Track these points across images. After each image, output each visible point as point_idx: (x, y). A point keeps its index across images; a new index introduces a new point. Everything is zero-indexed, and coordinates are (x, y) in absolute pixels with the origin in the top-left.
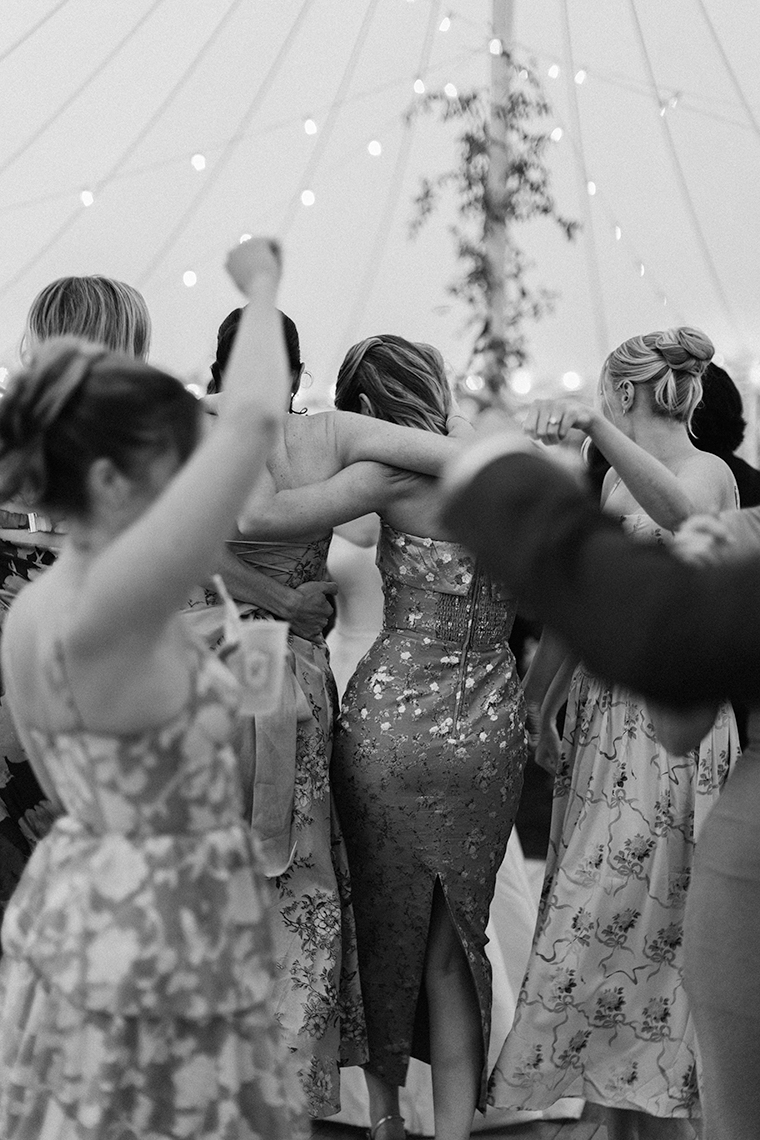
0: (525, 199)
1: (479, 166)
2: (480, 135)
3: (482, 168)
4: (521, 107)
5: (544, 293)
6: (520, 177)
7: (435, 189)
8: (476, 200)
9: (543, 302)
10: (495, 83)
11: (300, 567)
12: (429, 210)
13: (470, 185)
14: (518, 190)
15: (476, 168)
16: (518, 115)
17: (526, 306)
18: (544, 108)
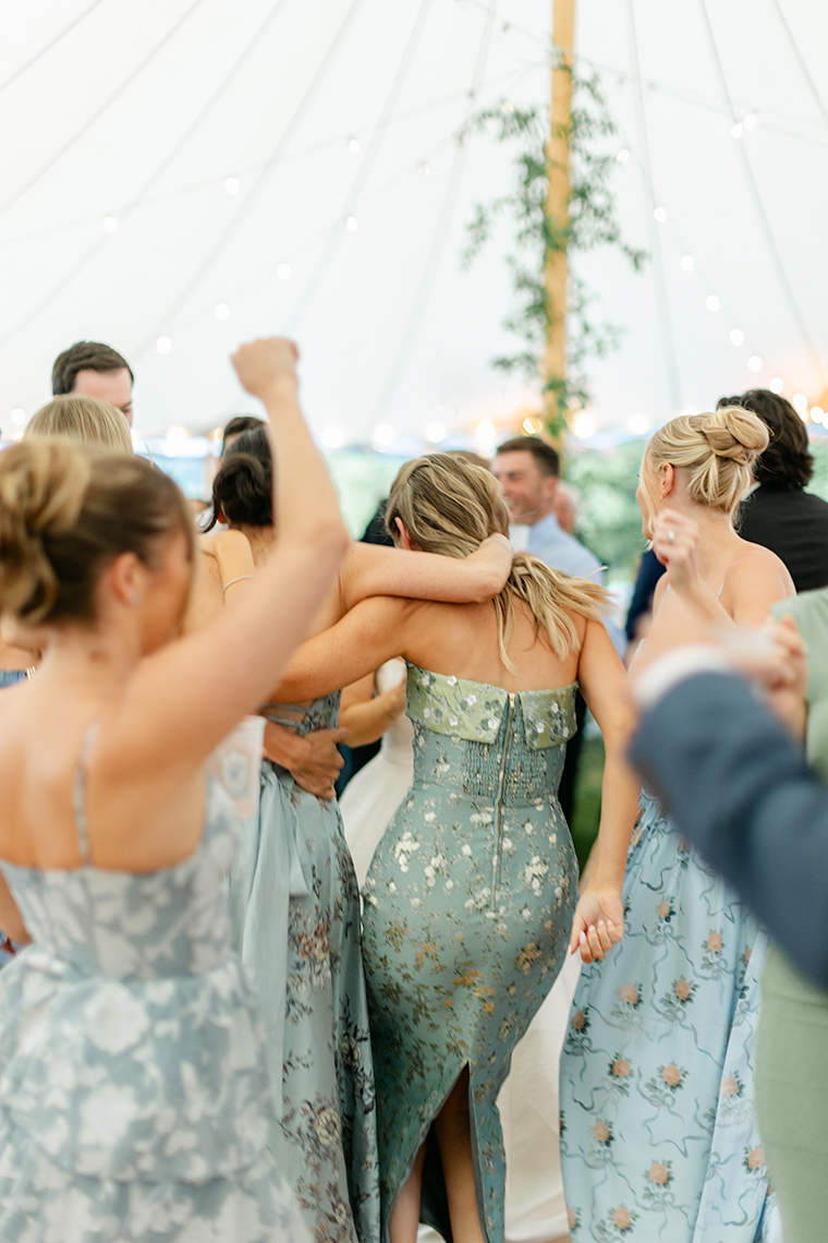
0: (587, 226)
1: (538, 190)
2: (539, 157)
3: (542, 192)
4: (583, 127)
5: (609, 328)
6: (583, 202)
7: (491, 216)
8: (535, 227)
9: (608, 338)
10: (555, 99)
11: (308, 719)
12: (483, 238)
13: (528, 211)
14: (580, 216)
15: (534, 191)
16: (580, 134)
17: (589, 342)
18: (609, 127)
